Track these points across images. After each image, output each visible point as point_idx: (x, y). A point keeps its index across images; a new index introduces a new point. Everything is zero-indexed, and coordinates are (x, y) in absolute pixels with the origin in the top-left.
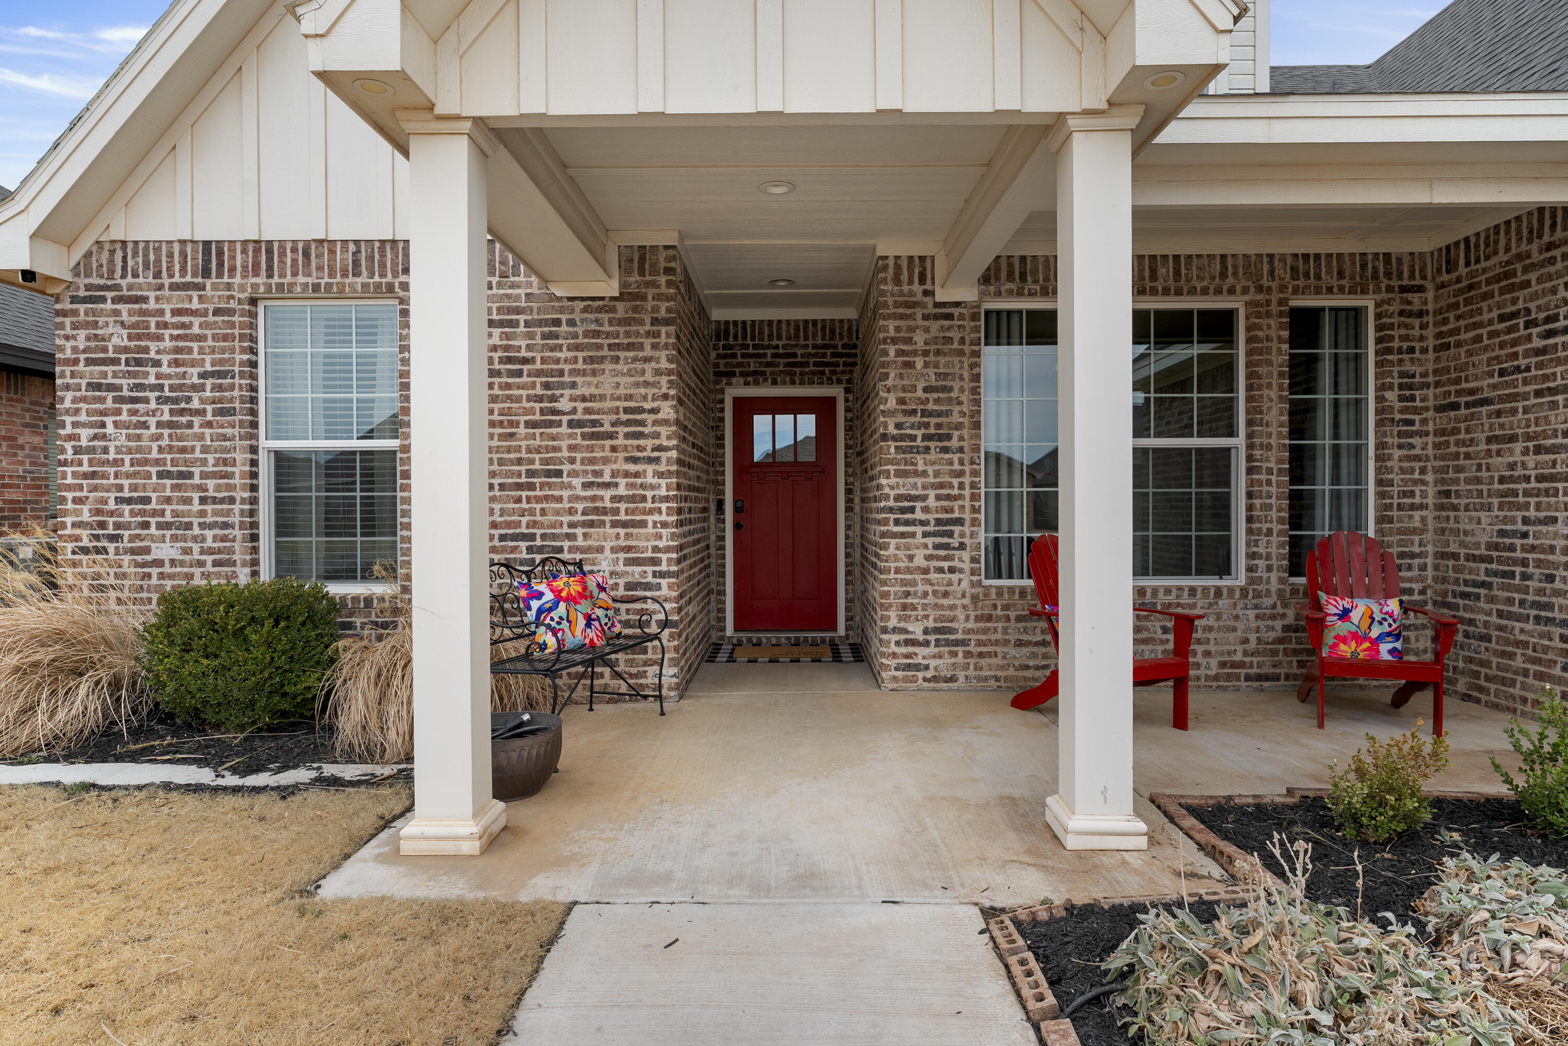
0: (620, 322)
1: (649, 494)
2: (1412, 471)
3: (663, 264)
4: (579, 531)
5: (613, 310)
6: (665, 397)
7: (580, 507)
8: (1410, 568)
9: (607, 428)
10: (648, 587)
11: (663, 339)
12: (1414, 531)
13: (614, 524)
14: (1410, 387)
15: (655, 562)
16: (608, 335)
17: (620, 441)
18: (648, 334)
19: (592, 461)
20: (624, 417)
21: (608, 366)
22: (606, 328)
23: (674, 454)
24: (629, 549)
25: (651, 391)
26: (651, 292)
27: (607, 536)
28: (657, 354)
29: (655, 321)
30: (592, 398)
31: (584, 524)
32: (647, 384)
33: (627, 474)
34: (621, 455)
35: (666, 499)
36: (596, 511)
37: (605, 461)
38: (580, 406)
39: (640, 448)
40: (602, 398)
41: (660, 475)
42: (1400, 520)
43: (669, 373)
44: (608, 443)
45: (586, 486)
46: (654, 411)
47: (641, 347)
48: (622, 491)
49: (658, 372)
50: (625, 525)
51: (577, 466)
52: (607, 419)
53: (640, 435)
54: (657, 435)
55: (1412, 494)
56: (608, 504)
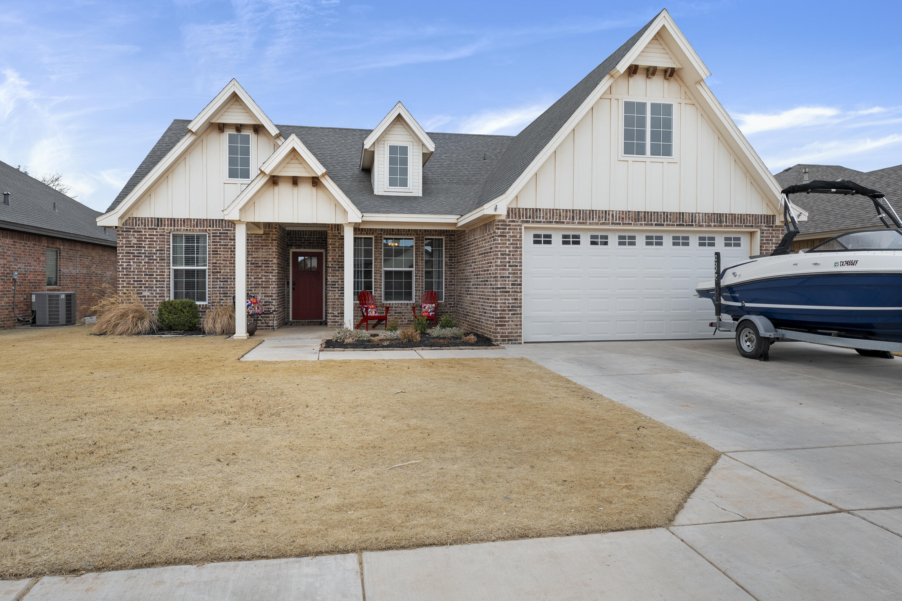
0: (263, 240)
1: (270, 280)
2: (452, 276)
3: (274, 227)
4: (253, 289)
5: (262, 237)
6: (275, 258)
7: (253, 283)
8: (451, 299)
9: (260, 265)
10: (270, 302)
11: (274, 244)
12: (452, 290)
13: (262, 288)
14: (451, 257)
15: (272, 296)
16: (261, 243)
17: (263, 268)
18: (270, 243)
19: (256, 273)
20: (264, 262)
21: (260, 250)
22: (260, 241)
23: (276, 271)
24: (265, 293)
25: (271, 256)
26: (271, 233)
27: (260, 290)
28: (272, 247)
29: (272, 240)
30: (256, 258)
31: (254, 287)
32: (270, 255)
33: (265, 276)
34: (264, 271)
35: (275, 282)
36: (257, 284)
37: (260, 272)
38: (254, 259)
39: (268, 270)
40: (259, 258)
41: (273, 276)
42: (449, 288)
43: (276, 252)
44: (260, 268)
45: (255, 278)
46: (271, 261)
47: (269, 246)
48: (264, 280)
49: (273, 252)
50: (264, 288)
51: (253, 274)
52: (260, 263)
53: (268, 267)
54: (272, 267)
55: (452, 282)
56: (260, 283)
